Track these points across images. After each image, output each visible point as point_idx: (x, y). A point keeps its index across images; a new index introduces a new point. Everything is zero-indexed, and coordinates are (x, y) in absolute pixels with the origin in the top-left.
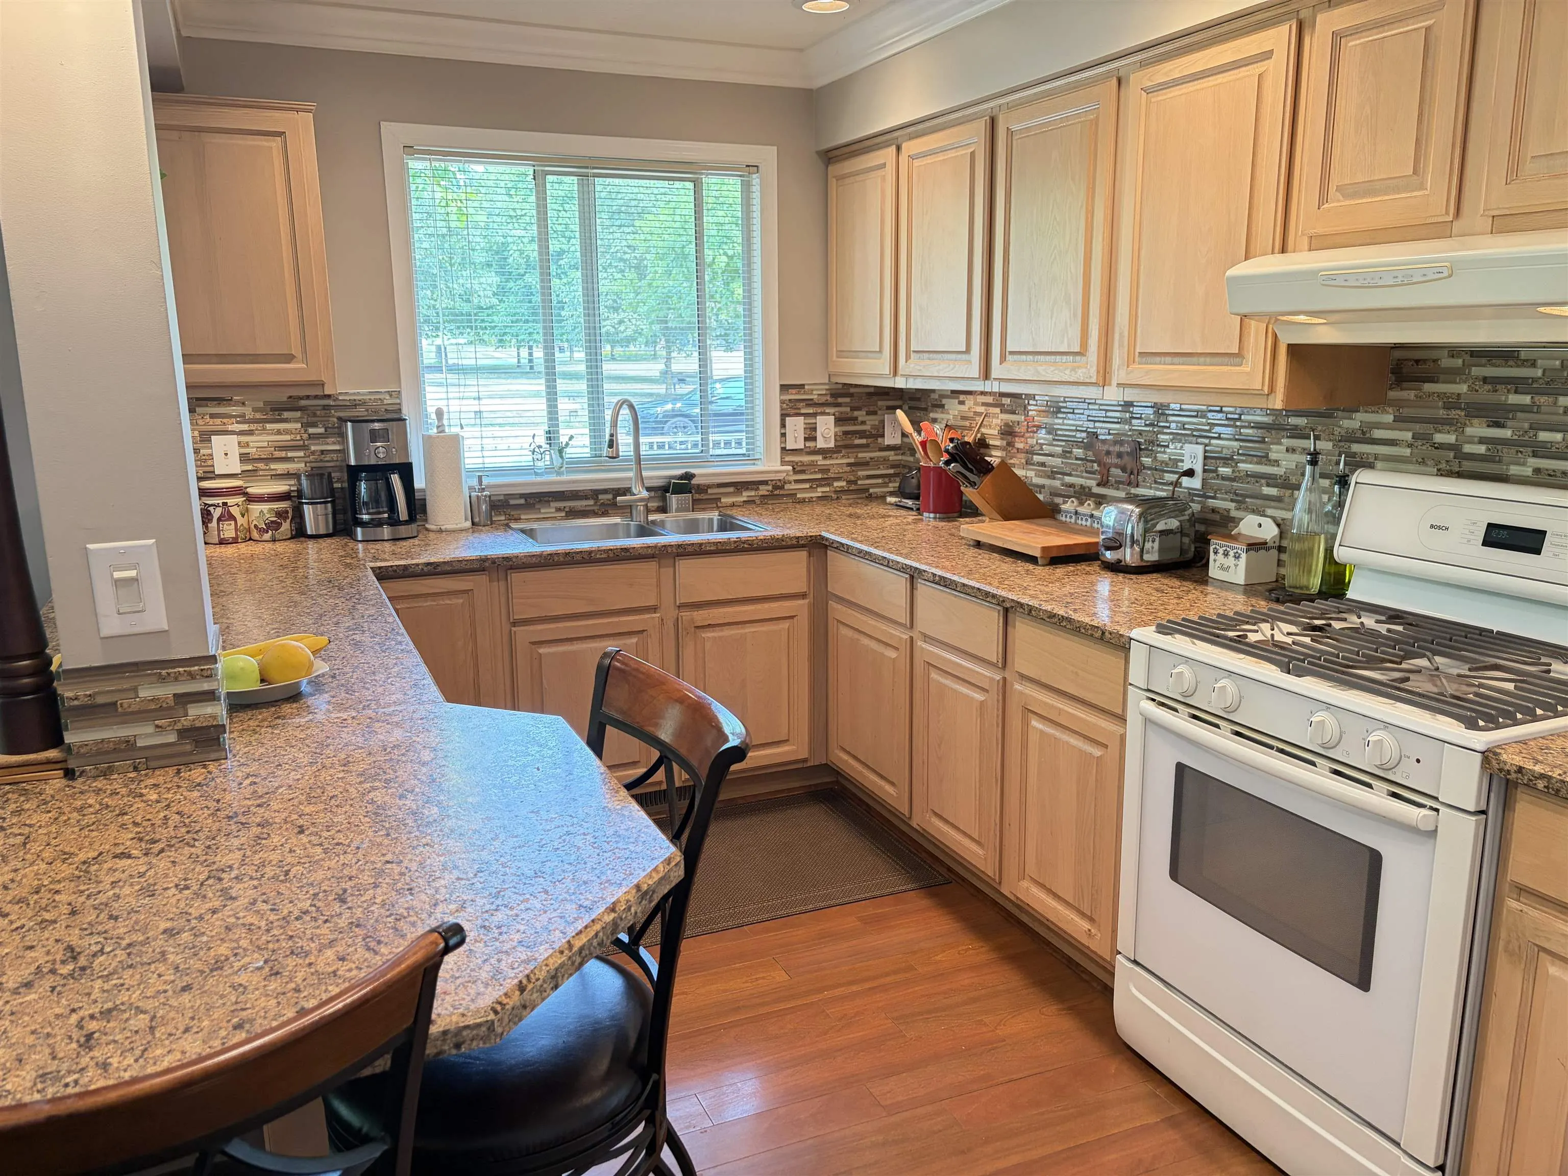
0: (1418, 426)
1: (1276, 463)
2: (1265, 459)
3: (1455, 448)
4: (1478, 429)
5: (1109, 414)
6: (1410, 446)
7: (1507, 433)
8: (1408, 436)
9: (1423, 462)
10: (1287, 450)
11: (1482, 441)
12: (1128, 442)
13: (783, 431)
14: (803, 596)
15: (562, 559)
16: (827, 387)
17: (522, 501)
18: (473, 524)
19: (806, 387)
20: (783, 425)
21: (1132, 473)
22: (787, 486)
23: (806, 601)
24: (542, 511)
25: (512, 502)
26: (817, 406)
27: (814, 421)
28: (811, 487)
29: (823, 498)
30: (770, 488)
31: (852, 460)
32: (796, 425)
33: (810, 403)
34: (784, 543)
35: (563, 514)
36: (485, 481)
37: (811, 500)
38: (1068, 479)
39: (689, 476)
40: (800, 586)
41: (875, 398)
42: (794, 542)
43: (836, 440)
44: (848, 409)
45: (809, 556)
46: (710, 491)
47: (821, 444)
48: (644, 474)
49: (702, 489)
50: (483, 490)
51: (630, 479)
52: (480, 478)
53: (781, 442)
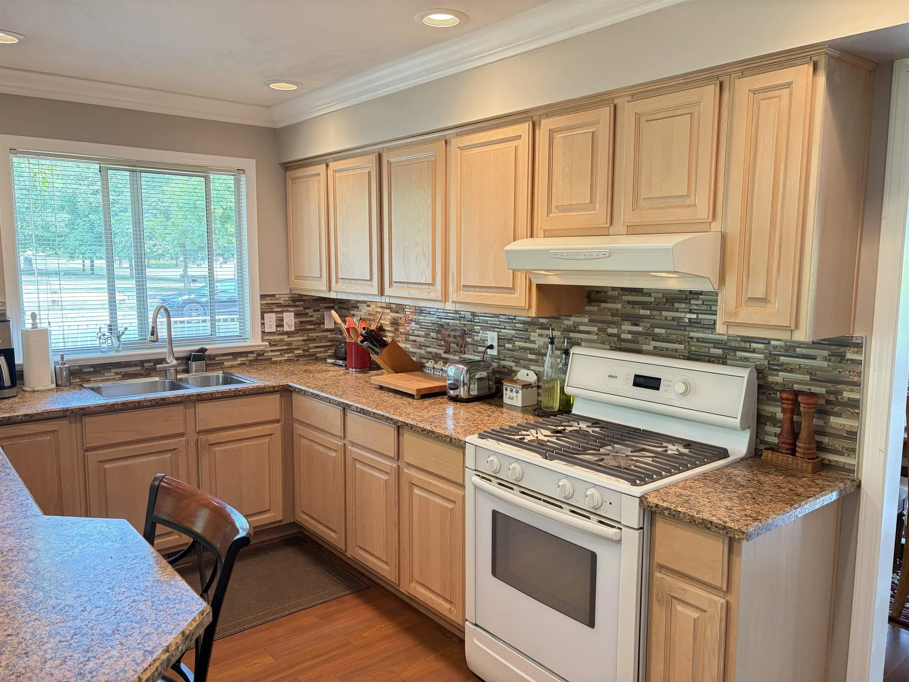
0: (600, 325)
1: (534, 342)
2: (527, 340)
3: (618, 336)
4: (627, 327)
5: (448, 315)
6: (597, 334)
7: (640, 329)
8: (595, 329)
9: (603, 343)
10: (539, 336)
11: (629, 332)
12: (459, 330)
13: (262, 322)
14: (278, 421)
15: (120, 407)
16: (289, 296)
17: (92, 369)
18: (57, 385)
19: (276, 296)
20: (263, 318)
21: (462, 346)
22: (265, 354)
23: (280, 424)
24: (105, 375)
25: (85, 370)
26: (283, 307)
27: (282, 316)
28: (281, 354)
29: (289, 360)
30: (255, 355)
31: (306, 338)
32: (271, 319)
33: (279, 305)
34: (265, 390)
35: (120, 376)
36: (66, 358)
37: (281, 362)
38: (429, 349)
39: (203, 350)
40: (276, 415)
41: (318, 302)
42: (272, 389)
43: (295, 326)
44: (302, 309)
45: (281, 397)
46: (217, 358)
47: (286, 329)
48: (174, 349)
49: (212, 357)
50: (65, 364)
51: (165, 353)
52: (62, 356)
53: (262, 328)
